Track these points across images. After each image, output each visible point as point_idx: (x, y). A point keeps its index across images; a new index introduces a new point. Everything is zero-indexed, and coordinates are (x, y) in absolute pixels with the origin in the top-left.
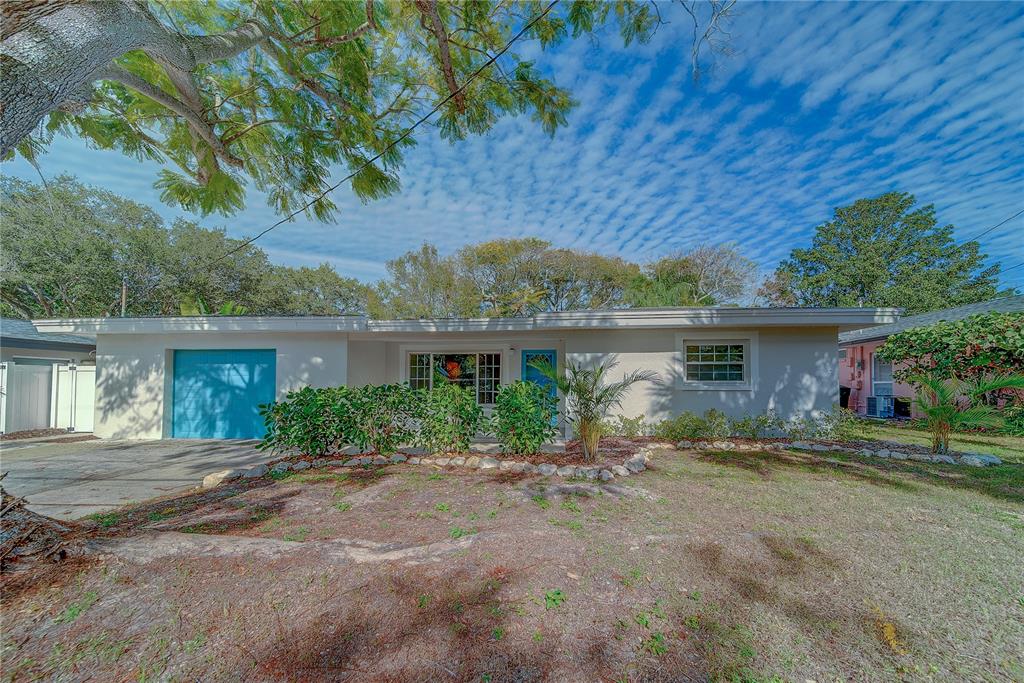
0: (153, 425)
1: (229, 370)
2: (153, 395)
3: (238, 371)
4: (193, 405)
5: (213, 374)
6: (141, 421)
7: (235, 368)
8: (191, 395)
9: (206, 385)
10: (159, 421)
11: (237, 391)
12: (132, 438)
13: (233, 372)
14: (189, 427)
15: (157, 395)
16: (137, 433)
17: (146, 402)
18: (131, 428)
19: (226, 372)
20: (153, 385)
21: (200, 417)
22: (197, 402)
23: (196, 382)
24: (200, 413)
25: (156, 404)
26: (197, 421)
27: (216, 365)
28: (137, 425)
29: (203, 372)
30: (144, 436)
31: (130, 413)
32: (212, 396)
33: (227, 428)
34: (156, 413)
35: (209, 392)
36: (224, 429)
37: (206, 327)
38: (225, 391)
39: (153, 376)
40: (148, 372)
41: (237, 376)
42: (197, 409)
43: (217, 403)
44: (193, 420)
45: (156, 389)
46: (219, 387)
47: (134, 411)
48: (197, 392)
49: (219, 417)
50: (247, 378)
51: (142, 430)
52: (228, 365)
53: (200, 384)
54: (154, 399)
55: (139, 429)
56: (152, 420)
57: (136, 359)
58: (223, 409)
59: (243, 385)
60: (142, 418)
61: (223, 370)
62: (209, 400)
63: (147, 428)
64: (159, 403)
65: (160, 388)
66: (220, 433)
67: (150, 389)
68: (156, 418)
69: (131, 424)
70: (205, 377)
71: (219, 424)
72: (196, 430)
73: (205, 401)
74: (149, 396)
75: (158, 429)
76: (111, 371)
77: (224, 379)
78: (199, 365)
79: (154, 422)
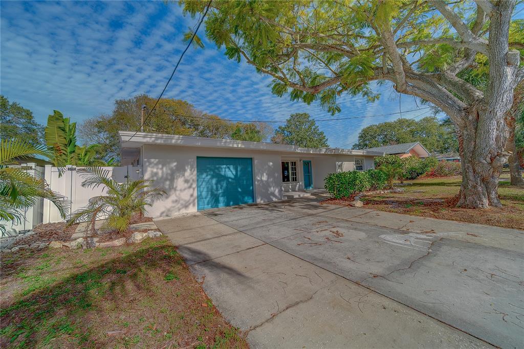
0: (190, 204)
1: (225, 168)
2: (189, 184)
3: (230, 169)
4: (205, 190)
5: (216, 171)
6: (181, 202)
7: (228, 167)
8: (204, 184)
9: (213, 177)
10: (194, 200)
11: (230, 180)
12: (176, 214)
13: (227, 170)
14: (204, 202)
15: (192, 184)
16: (179, 210)
17: (185, 189)
18: (174, 207)
19: (224, 170)
20: (188, 178)
21: (209, 196)
22: (208, 188)
23: (207, 176)
24: (210, 193)
25: (192, 190)
26: (208, 199)
27: (217, 166)
28: (179, 205)
29: (211, 170)
30: (184, 212)
31: (173, 197)
32: (216, 184)
33: (226, 200)
34: (192, 195)
35: (214, 181)
36: (224, 201)
37: (240, 146)
38: (223, 180)
39: (187, 173)
40: (185, 170)
41: (229, 172)
42: (208, 191)
43: (219, 187)
44: (206, 198)
45: (191, 181)
46: (221, 178)
47: (177, 196)
48: (208, 182)
49: (221, 195)
50: (234, 173)
51: (183, 208)
52: (224, 166)
53: (209, 177)
54: (190, 187)
55: (181, 207)
56: (190, 200)
57: (175, 162)
58: (222, 191)
59: (233, 177)
60: (182, 200)
61: (222, 169)
62: (215, 187)
63: (186, 207)
64: (194, 189)
65: (193, 180)
66: (222, 204)
67: (186, 181)
68: (192, 199)
69: (174, 205)
70: (212, 173)
71: (221, 199)
72: (208, 204)
73: (212, 187)
74: (186, 185)
75: (194, 205)
76: (155, 170)
77: (223, 173)
78: (208, 166)
79: (190, 201)
